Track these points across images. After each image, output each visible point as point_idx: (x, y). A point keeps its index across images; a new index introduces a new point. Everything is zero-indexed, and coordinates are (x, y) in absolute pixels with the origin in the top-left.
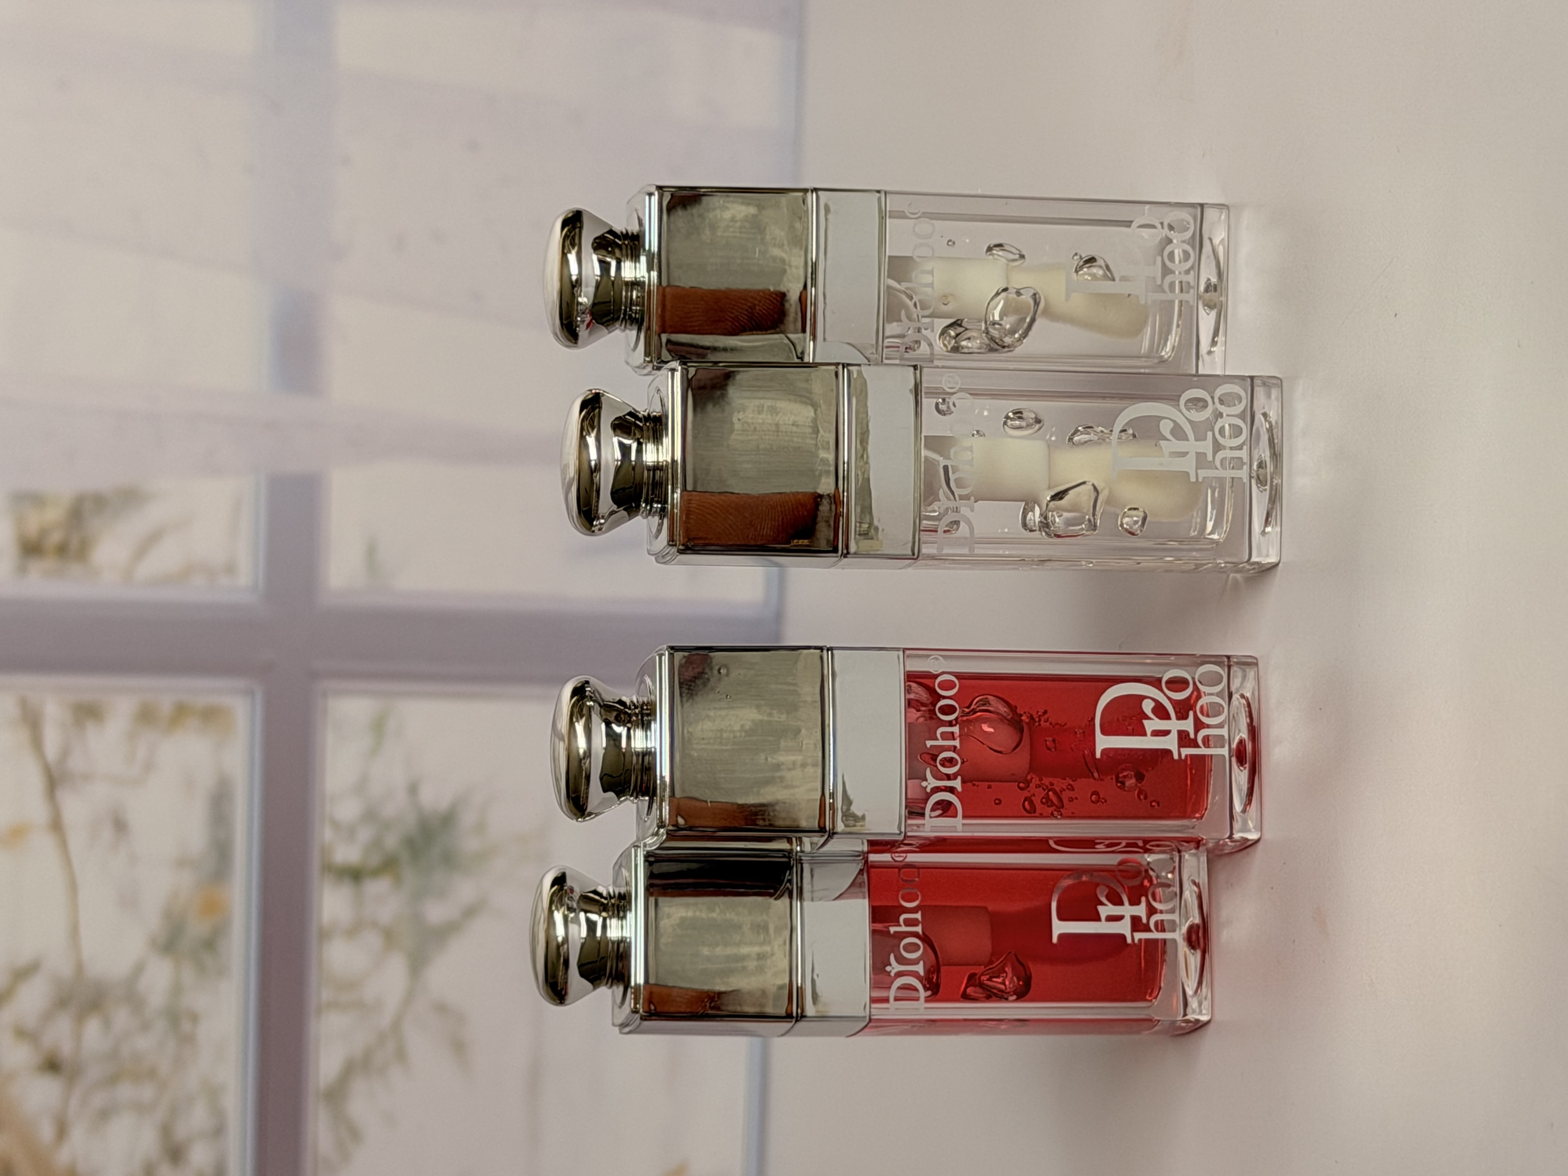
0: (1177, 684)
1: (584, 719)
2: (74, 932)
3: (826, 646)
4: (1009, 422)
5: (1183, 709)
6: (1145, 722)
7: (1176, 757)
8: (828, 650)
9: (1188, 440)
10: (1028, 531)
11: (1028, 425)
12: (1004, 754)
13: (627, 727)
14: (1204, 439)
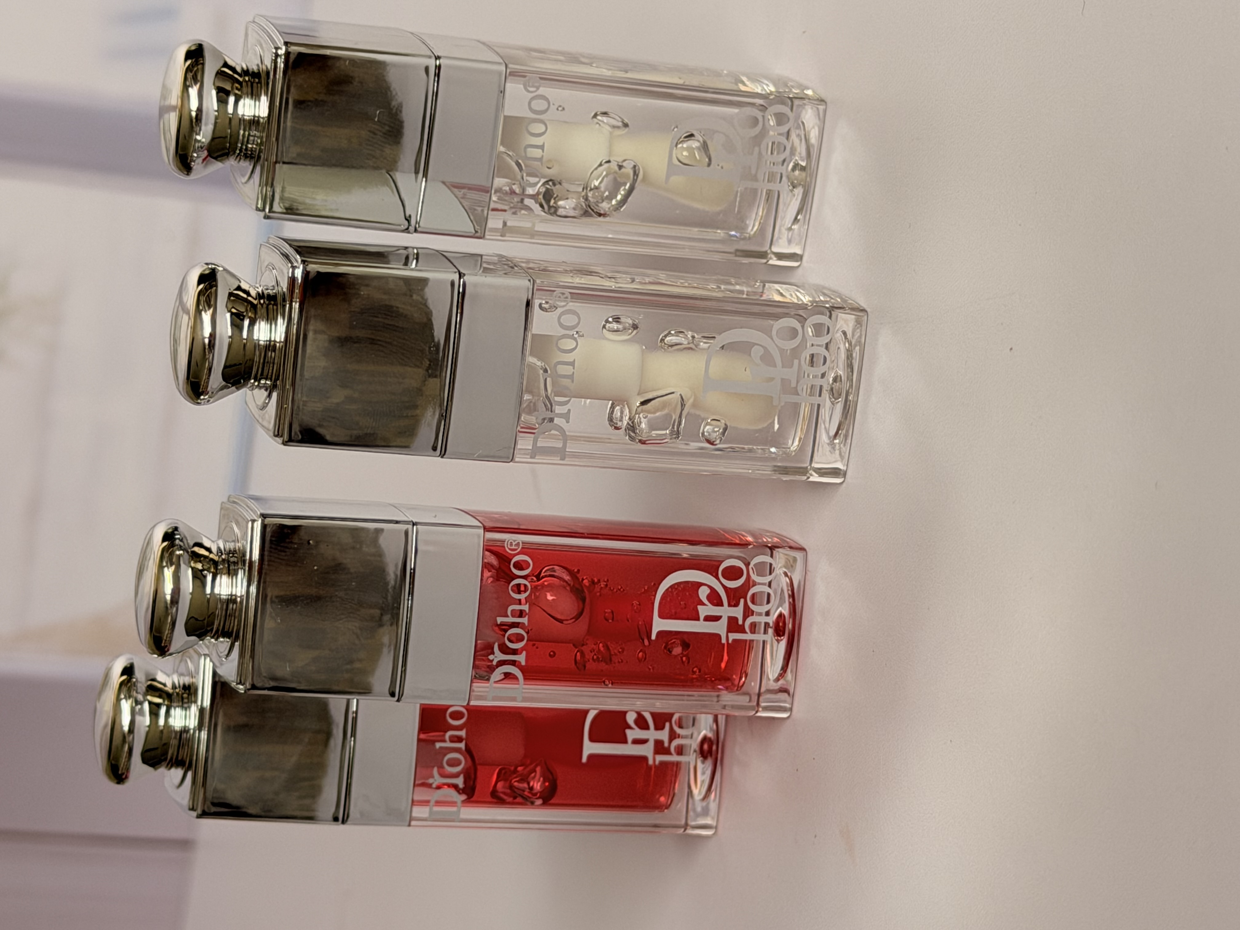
0: (733, 573)
1: (173, 567)
3: (412, 521)
4: (608, 325)
5: (735, 597)
6: (700, 608)
7: (724, 641)
8: (414, 524)
9: (775, 366)
10: (613, 427)
11: (625, 329)
12: (565, 622)
13: (213, 573)
14: (791, 366)
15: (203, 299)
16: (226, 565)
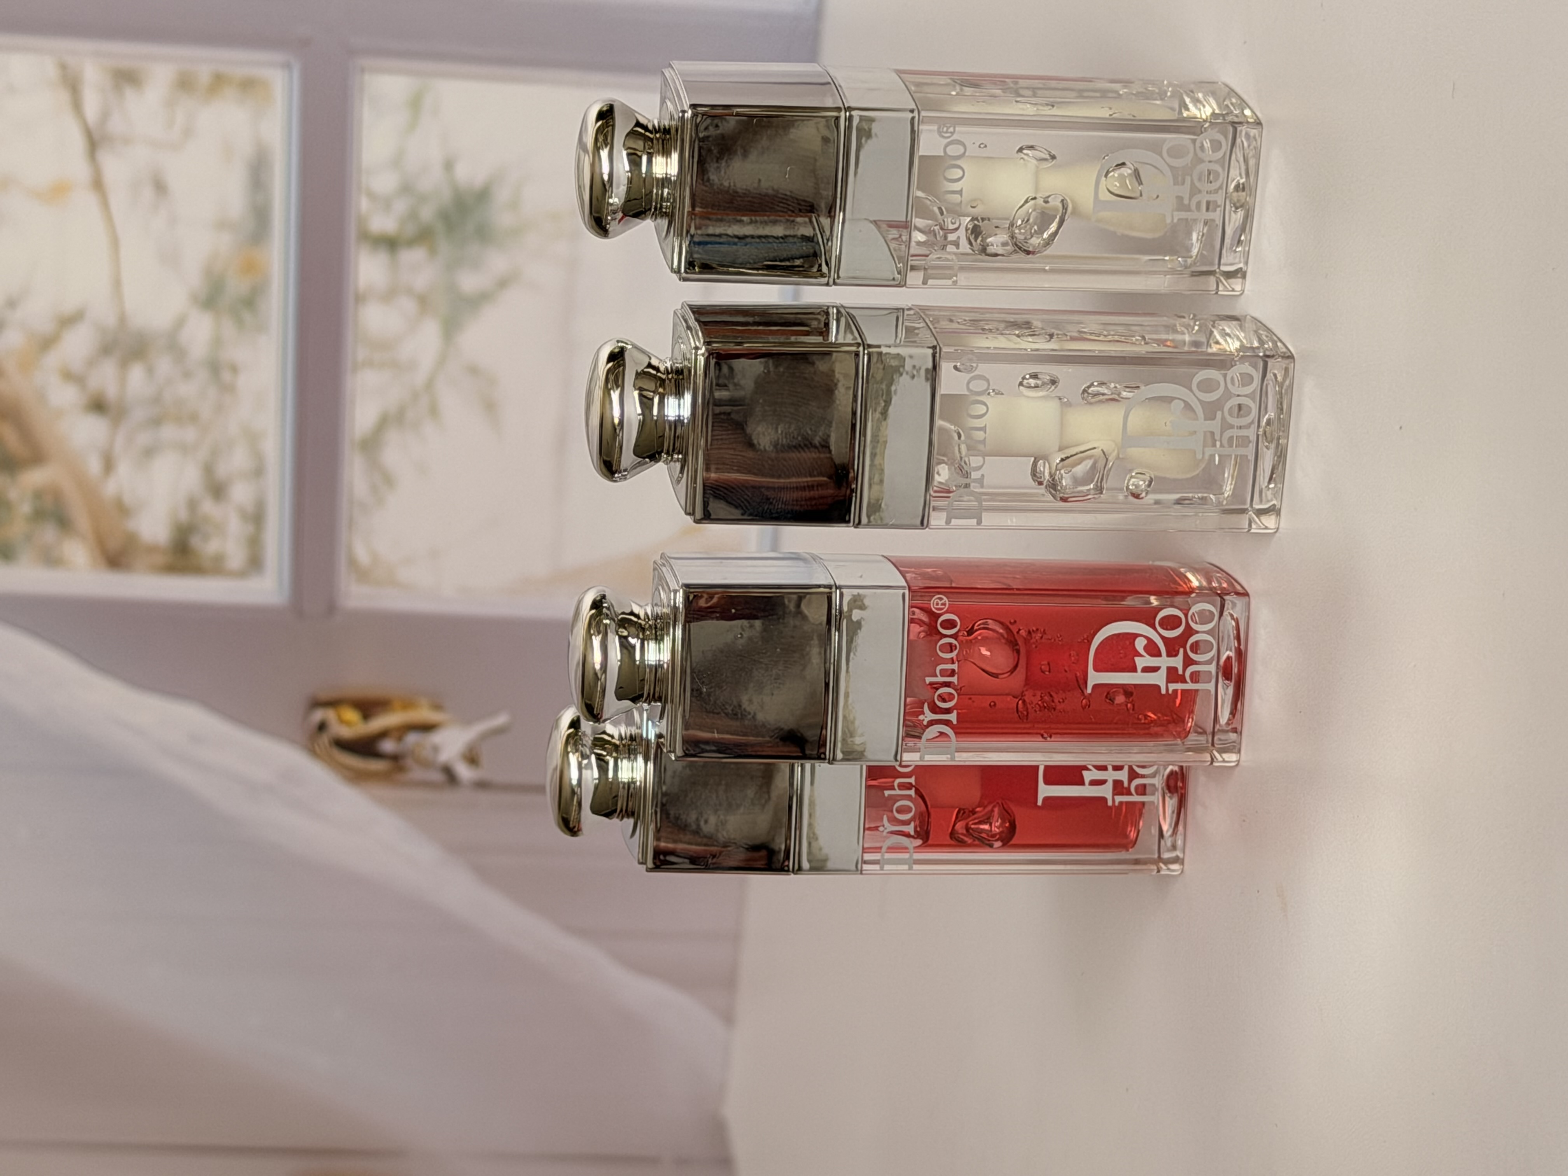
0: (1171, 623)
1: (600, 636)
2: (117, 284)
3: (834, 585)
5: (1174, 646)
6: (1137, 659)
7: (1163, 691)
8: (837, 588)
9: (1197, 419)
11: (1044, 384)
12: (1000, 676)
13: (641, 639)
14: (1213, 418)
15: (611, 377)
16: (654, 632)
